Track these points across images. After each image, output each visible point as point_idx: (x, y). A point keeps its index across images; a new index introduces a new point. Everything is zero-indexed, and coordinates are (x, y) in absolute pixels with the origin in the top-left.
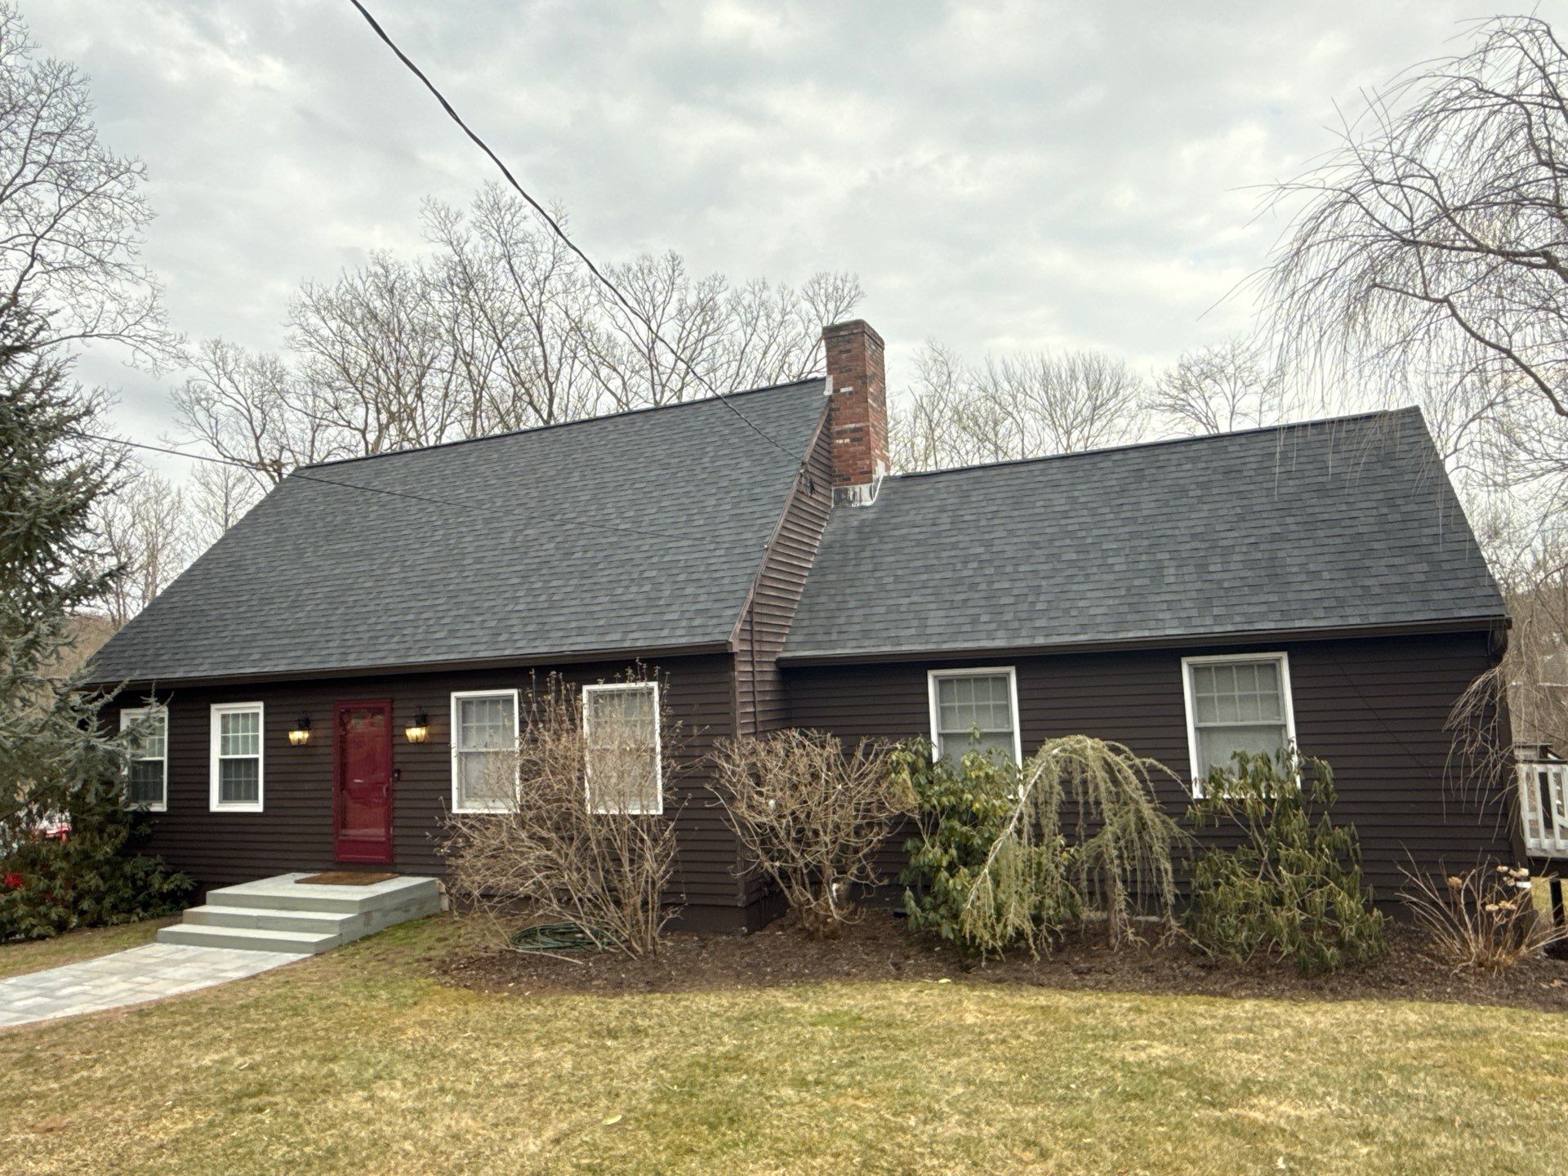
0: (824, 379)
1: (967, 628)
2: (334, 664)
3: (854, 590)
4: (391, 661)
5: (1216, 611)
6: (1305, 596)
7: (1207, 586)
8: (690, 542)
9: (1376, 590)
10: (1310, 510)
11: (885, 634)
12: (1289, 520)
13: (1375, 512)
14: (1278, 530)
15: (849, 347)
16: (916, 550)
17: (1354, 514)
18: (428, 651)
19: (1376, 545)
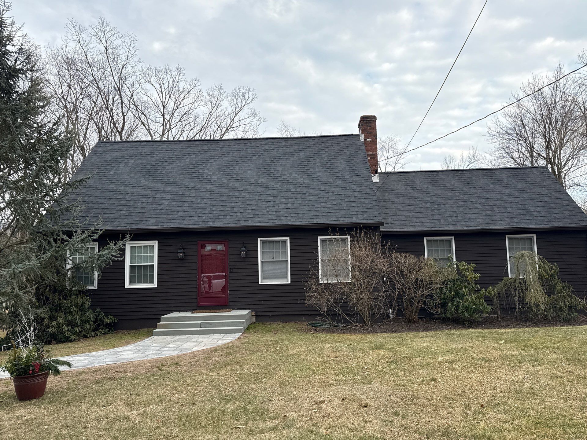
0: (359, 135)
1: (438, 224)
3: (388, 210)
4: (232, 225)
5: (516, 221)
6: (539, 218)
7: (509, 214)
9: (558, 217)
10: (529, 194)
11: (409, 224)
12: (524, 196)
13: (547, 196)
14: (522, 199)
15: (370, 125)
16: (404, 198)
17: (542, 196)
19: (552, 205)
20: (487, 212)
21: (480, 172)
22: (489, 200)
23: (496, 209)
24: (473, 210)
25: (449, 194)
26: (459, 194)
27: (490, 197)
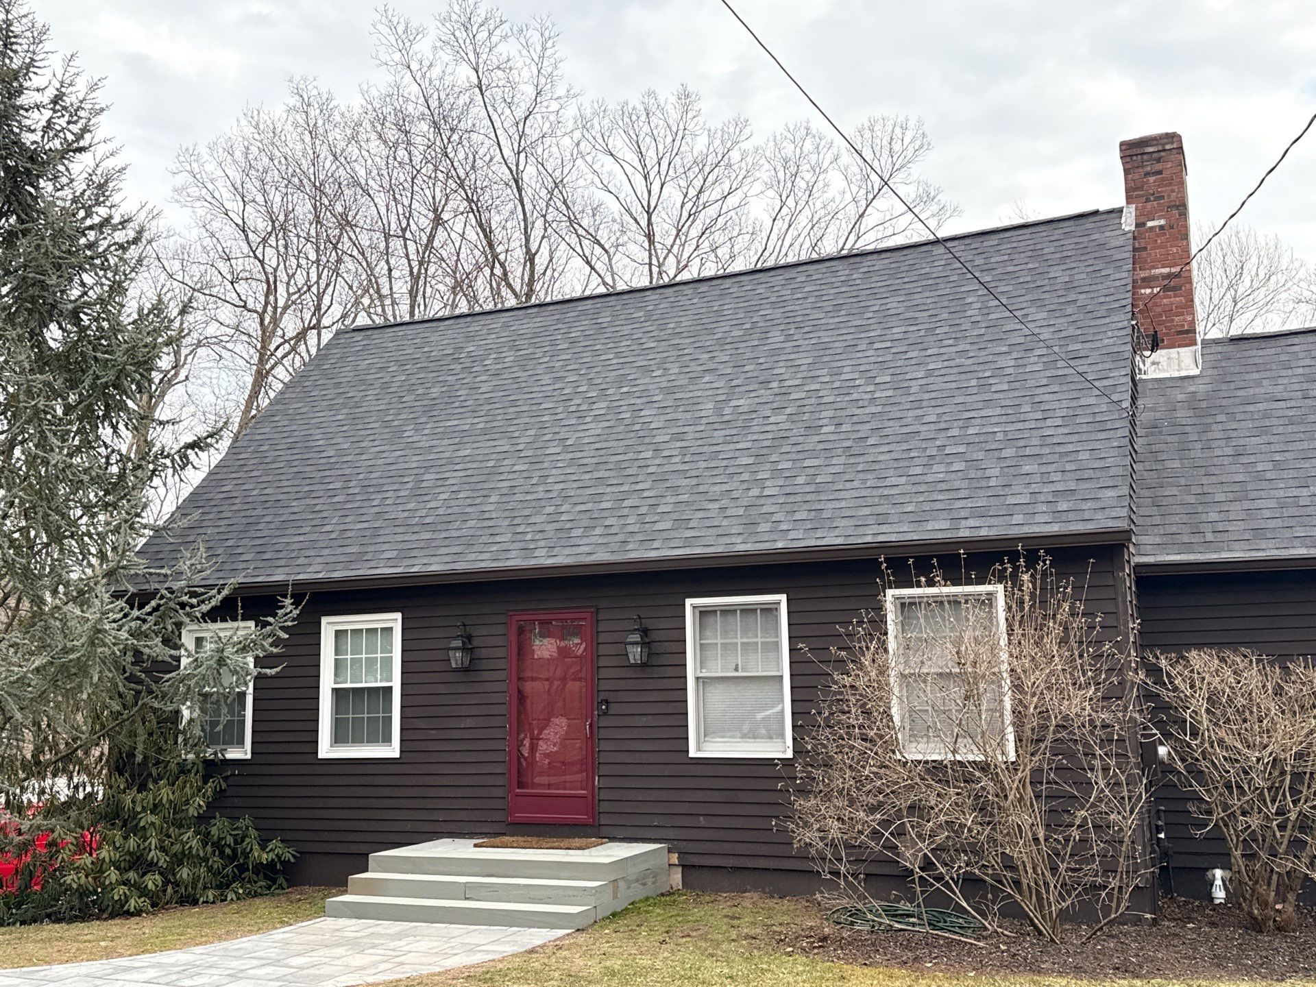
0: (1120, 211)
2: (515, 561)
3: (1214, 479)
4: (602, 556)
8: (998, 411)
11: (1288, 533)
15: (1158, 167)
16: (1290, 429)
18: (656, 544)
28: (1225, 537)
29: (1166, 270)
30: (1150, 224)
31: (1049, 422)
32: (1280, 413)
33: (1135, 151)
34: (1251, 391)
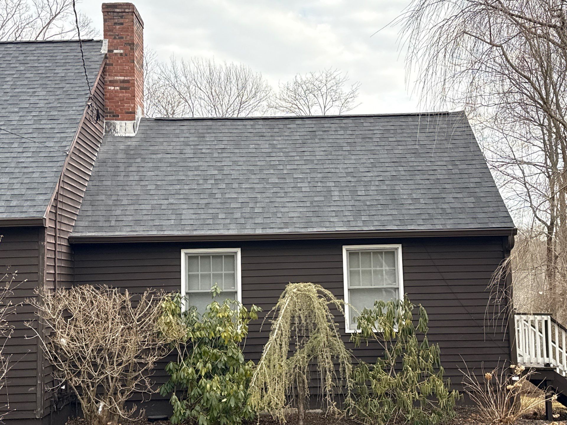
0: (100, 42)
1: (211, 222)
3: (125, 193)
5: (363, 218)
6: (412, 212)
7: (357, 203)
9: (449, 211)
10: (411, 164)
11: (151, 223)
12: (401, 169)
13: (445, 168)
14: (394, 174)
17: (435, 168)
19: (447, 186)
20: (316, 199)
21: (337, 121)
22: (330, 175)
23: (336, 193)
24: (291, 195)
25: (259, 163)
26: (277, 163)
27: (333, 170)
28: (121, 224)
29: (122, 78)
30: (115, 51)
31: (25, 155)
32: (167, 160)
33: (109, 10)
34: (157, 148)
